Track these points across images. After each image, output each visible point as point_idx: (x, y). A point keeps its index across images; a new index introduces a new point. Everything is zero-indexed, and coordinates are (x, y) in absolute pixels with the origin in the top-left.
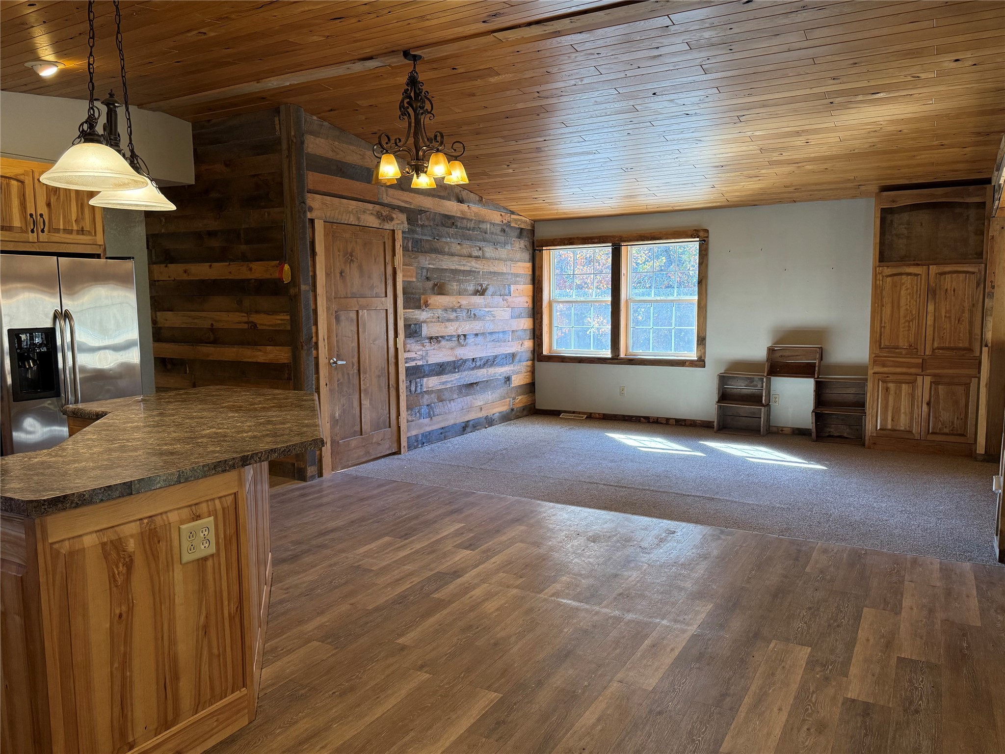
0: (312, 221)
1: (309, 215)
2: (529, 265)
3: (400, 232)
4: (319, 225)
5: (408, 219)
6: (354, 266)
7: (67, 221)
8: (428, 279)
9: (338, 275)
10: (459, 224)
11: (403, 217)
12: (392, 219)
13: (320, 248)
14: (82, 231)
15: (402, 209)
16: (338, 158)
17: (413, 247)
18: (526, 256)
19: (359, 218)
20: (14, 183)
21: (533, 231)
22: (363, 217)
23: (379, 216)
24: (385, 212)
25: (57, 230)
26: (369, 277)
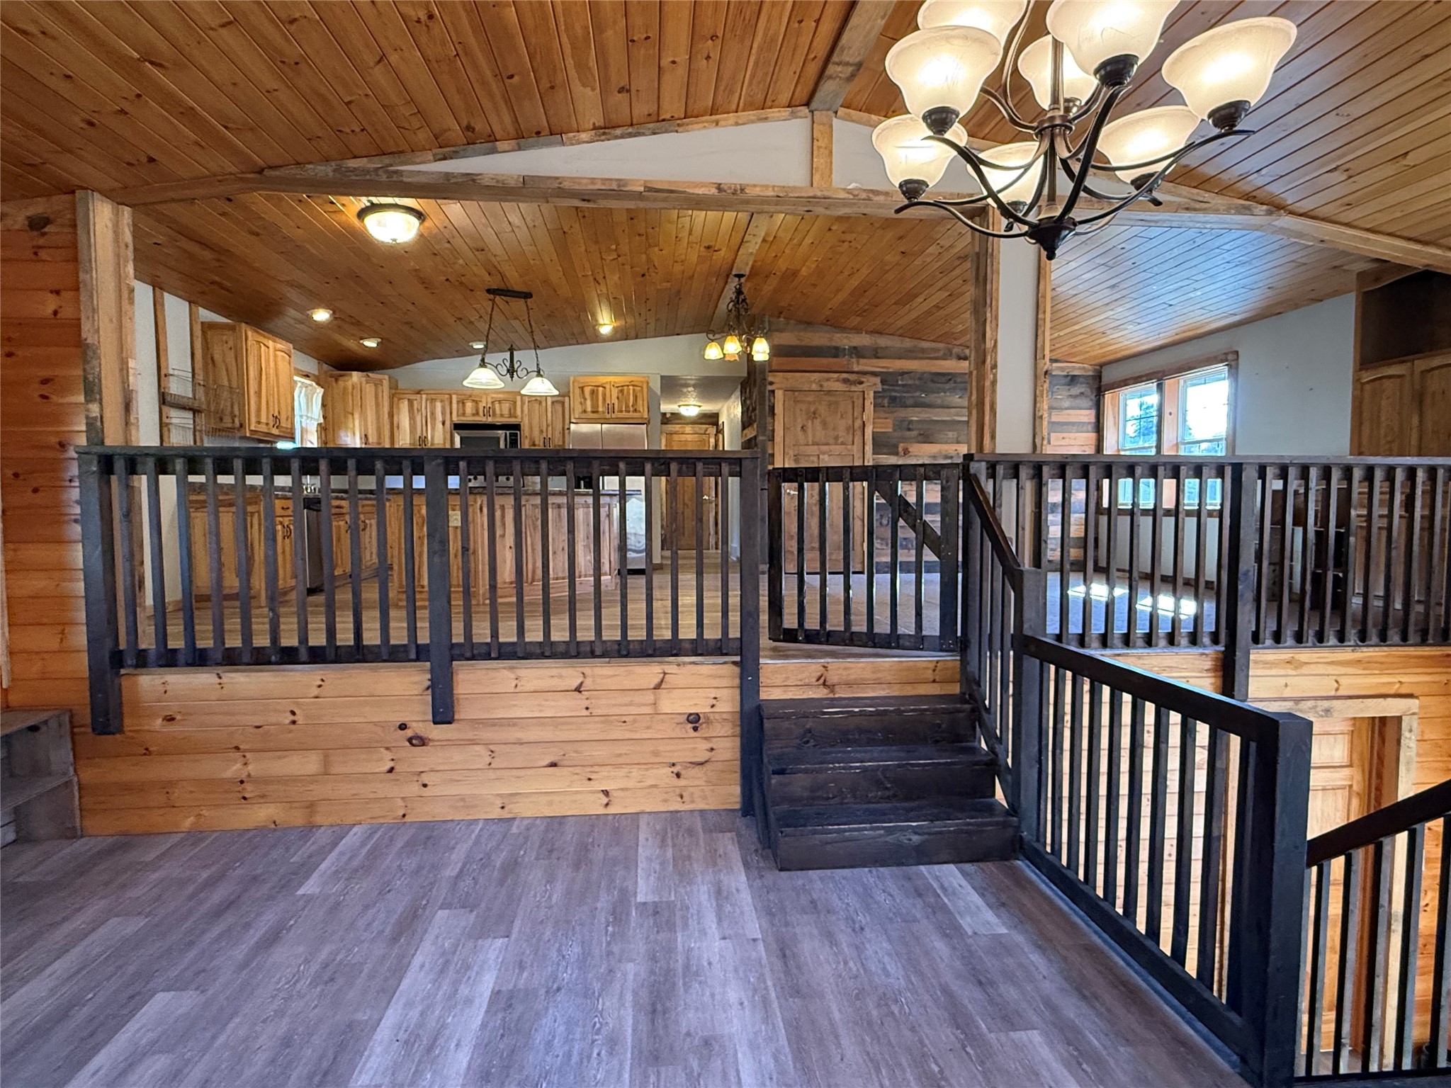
0: (773, 392)
1: (770, 388)
2: (1093, 412)
3: (872, 394)
4: (779, 394)
5: (883, 382)
6: (817, 422)
7: (627, 406)
8: (909, 430)
9: (799, 429)
10: (959, 380)
11: (878, 380)
12: (861, 383)
13: (779, 410)
14: (635, 411)
15: (874, 374)
16: (804, 343)
17: (889, 403)
18: (1086, 402)
19: (821, 386)
20: (601, 389)
21: (1098, 377)
22: (825, 384)
23: (846, 381)
24: (852, 377)
25: (621, 411)
26: (834, 429)
